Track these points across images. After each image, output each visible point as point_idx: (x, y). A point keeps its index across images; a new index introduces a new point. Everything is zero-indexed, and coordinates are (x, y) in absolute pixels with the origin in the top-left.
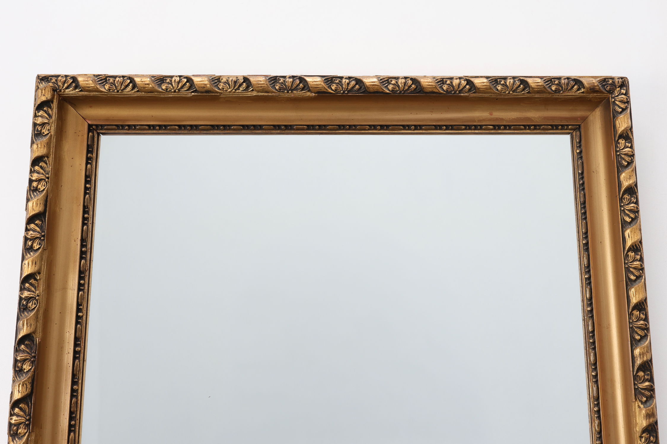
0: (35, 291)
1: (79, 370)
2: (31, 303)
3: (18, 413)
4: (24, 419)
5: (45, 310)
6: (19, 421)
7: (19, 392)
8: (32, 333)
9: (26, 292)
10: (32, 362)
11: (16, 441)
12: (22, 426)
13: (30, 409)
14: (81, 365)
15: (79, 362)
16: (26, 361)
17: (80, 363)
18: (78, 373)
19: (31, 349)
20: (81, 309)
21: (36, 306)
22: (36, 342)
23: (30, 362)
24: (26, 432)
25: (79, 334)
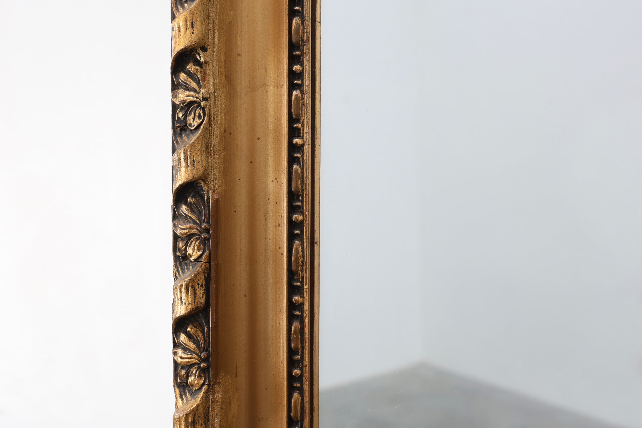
0: (197, 88)
1: (303, 262)
2: (193, 114)
3: (185, 344)
4: (196, 357)
5: (225, 131)
6: (187, 360)
7: (182, 302)
8: (198, 180)
9: (181, 90)
10: (204, 242)
11: (187, 398)
12: (194, 370)
13: (207, 337)
14: (307, 253)
15: (302, 244)
16: (192, 240)
17: (303, 250)
18: (300, 269)
19: (199, 214)
20: (298, 129)
21: (201, 120)
22: (208, 198)
23: (198, 241)
24: (203, 385)
25: (297, 184)
